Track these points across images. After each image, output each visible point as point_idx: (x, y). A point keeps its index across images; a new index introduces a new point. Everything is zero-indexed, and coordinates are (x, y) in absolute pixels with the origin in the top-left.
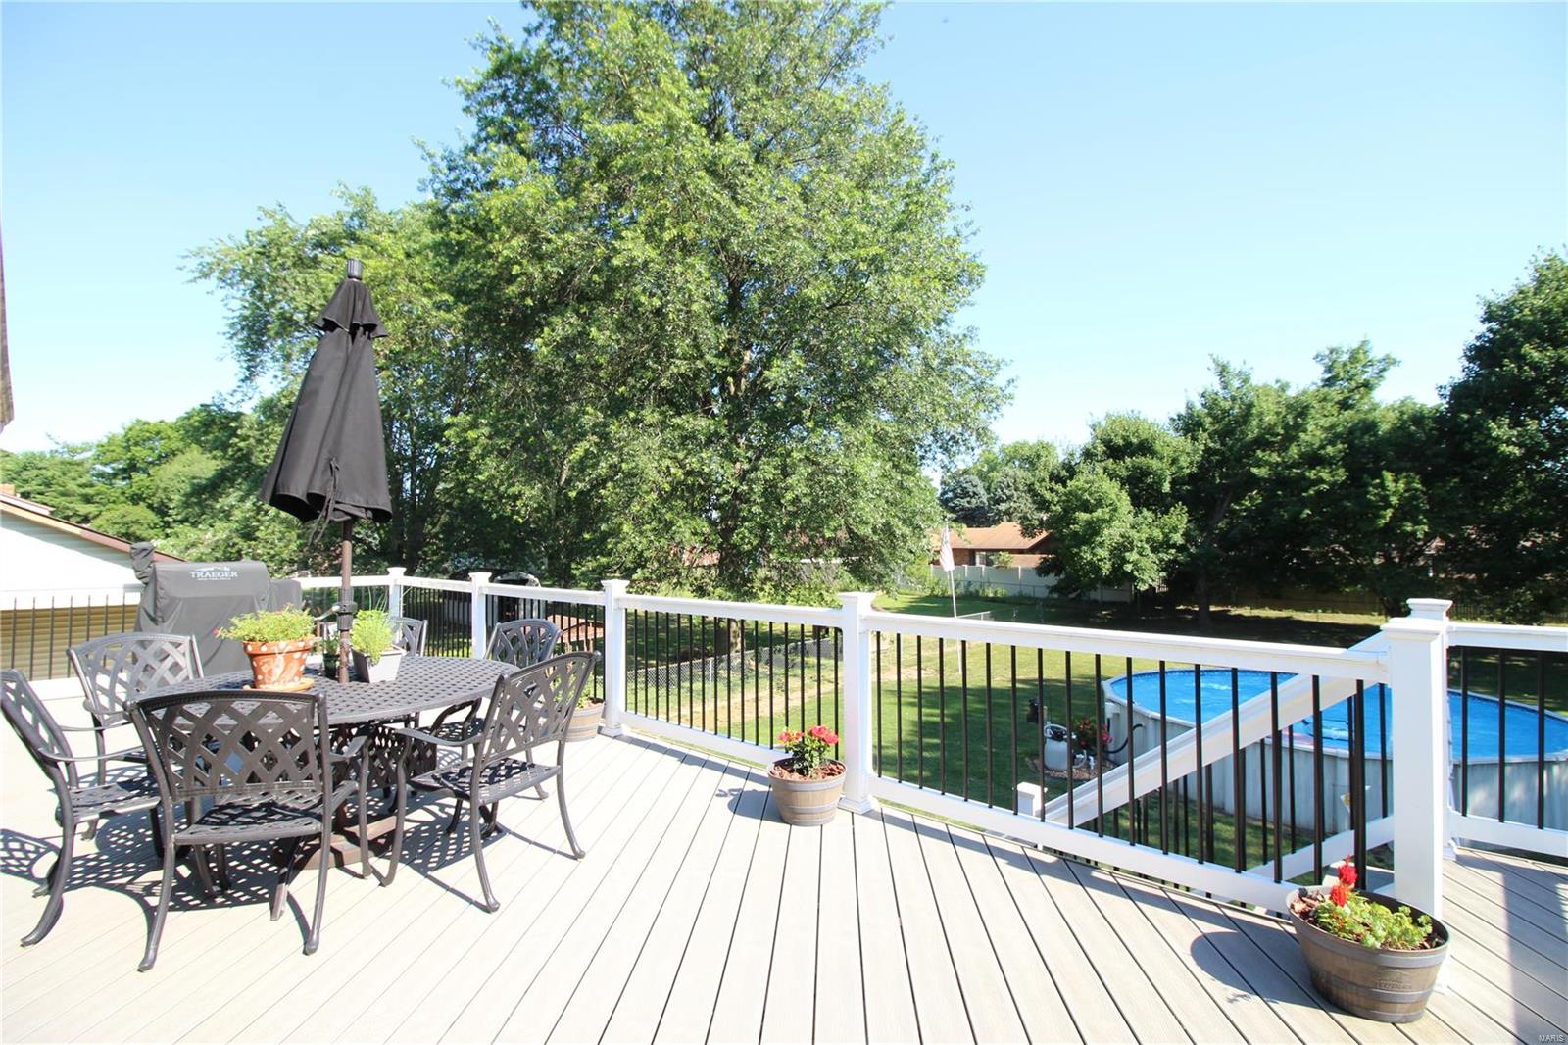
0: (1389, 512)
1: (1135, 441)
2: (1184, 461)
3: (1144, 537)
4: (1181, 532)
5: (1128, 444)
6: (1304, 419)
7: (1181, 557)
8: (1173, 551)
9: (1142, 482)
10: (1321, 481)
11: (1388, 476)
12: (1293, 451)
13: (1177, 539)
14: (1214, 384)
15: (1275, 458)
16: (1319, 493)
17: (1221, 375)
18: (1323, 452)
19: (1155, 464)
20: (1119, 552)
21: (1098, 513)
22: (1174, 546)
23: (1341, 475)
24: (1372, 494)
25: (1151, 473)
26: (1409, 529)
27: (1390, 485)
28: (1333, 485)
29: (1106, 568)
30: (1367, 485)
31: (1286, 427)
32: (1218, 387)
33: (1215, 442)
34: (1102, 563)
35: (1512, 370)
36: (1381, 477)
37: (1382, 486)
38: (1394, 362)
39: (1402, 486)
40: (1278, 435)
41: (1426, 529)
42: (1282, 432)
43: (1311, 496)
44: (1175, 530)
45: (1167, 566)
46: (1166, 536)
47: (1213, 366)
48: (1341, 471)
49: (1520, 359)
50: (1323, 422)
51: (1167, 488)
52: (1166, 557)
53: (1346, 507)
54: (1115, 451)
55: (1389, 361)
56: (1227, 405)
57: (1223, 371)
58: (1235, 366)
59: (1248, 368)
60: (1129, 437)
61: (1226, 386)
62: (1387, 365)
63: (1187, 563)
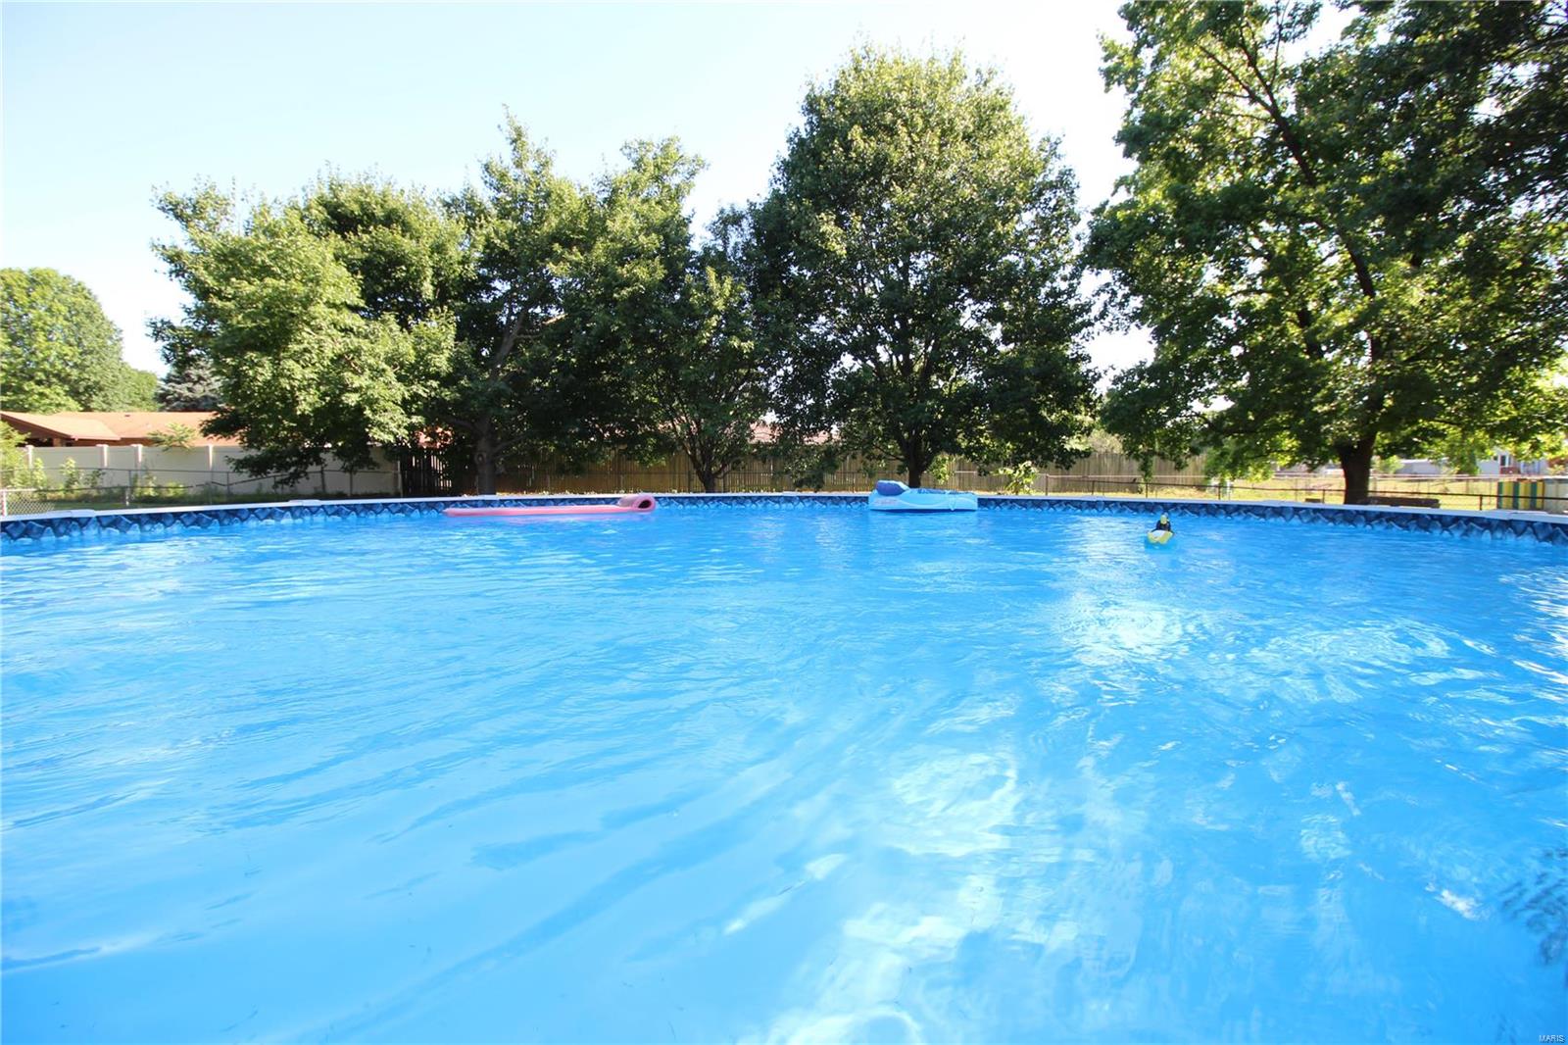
1: (377, 208)
2: (455, 252)
4: (447, 354)
5: (367, 214)
6: (612, 207)
7: (447, 394)
8: (434, 383)
9: (388, 276)
10: (636, 280)
13: (441, 362)
14: (502, 156)
16: (632, 295)
17: (514, 145)
18: (635, 243)
19: (407, 244)
22: (436, 376)
25: (401, 263)
28: (650, 286)
32: (508, 160)
44: (436, 348)
45: (423, 407)
46: (420, 356)
47: (506, 127)
51: (427, 287)
52: (422, 392)
54: (340, 220)
56: (520, 189)
57: (517, 139)
58: (533, 140)
59: (547, 150)
60: (369, 204)
61: (519, 165)
62: (698, 165)
63: (455, 403)
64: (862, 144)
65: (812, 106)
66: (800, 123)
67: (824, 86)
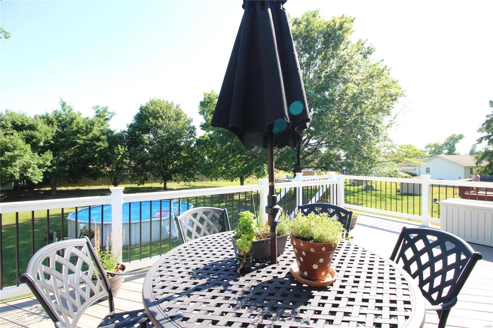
0: (120, 156)
1: (26, 124)
2: (49, 134)
3: (36, 163)
4: (50, 161)
5: (23, 125)
6: (93, 127)
7: (50, 171)
8: (46, 168)
9: (31, 141)
10: (101, 146)
11: (120, 146)
12: (90, 135)
13: (49, 163)
14: (60, 109)
15: (84, 137)
16: (100, 150)
17: (63, 106)
18: (100, 137)
19: (37, 134)
20: (25, 168)
21: (16, 152)
22: (46, 166)
23: (107, 145)
24: (116, 151)
25: (35, 138)
26: (125, 161)
27: (120, 149)
28: (104, 147)
29: (17, 176)
30: (114, 148)
31: (87, 128)
33: (60, 129)
34: (15, 174)
36: (118, 147)
37: (118, 149)
39: (123, 149)
40: (84, 130)
41: (129, 161)
42: (85, 129)
43: (98, 150)
44: (47, 160)
45: (45, 174)
46: (44, 162)
47: (60, 101)
48: (107, 143)
49: (149, 120)
50: (98, 129)
51: (42, 144)
52: (44, 170)
53: (108, 154)
54: (17, 127)
56: (64, 117)
57: (63, 105)
58: (68, 104)
59: (71, 106)
60: (23, 122)
61: (64, 110)
62: (113, 114)
63: (51, 173)
64: (152, 120)
65: (141, 109)
66: (139, 111)
67: (144, 105)
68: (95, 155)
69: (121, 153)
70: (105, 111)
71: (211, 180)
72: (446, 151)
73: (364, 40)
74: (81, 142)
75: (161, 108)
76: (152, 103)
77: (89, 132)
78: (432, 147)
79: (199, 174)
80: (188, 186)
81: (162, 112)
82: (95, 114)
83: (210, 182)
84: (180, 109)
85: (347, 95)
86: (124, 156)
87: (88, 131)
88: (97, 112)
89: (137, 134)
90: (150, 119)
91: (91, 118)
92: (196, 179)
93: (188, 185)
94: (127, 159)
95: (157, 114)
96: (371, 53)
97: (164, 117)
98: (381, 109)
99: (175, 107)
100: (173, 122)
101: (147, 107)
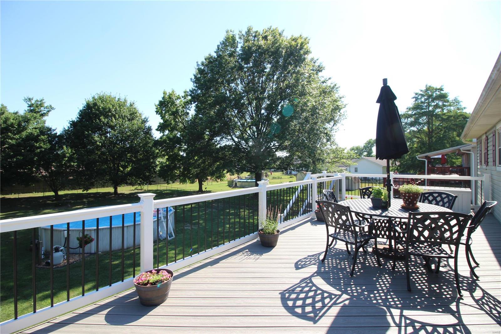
0: (66, 159)
6: (28, 124)
10: (41, 147)
11: (65, 147)
12: (24, 134)
15: (17, 137)
16: (41, 151)
23: (48, 146)
26: (72, 164)
27: (66, 150)
28: (45, 149)
30: (58, 150)
31: (19, 125)
35: (98, 122)
36: (62, 148)
38: (53, 108)
39: (70, 151)
40: (15, 127)
42: (17, 127)
43: (38, 152)
48: (48, 144)
49: (100, 120)
50: (35, 126)
55: (50, 108)
64: (103, 120)
67: (92, 100)
68: (34, 158)
69: (68, 155)
70: (41, 105)
71: (168, 183)
72: (365, 153)
73: (315, 59)
74: (13, 142)
75: (113, 106)
76: (102, 99)
77: (23, 131)
78: (355, 150)
79: (155, 177)
80: (139, 190)
81: (115, 110)
82: (27, 108)
83: (166, 185)
84: (135, 108)
85: (308, 106)
86: (71, 159)
87: (20, 128)
88: (30, 106)
89: (86, 134)
90: (102, 118)
91: (22, 112)
92: (153, 181)
93: (140, 188)
94: (74, 163)
95: (108, 112)
96: (321, 71)
97: (117, 116)
98: (331, 119)
99: (129, 105)
100: (127, 122)
101: (95, 104)
